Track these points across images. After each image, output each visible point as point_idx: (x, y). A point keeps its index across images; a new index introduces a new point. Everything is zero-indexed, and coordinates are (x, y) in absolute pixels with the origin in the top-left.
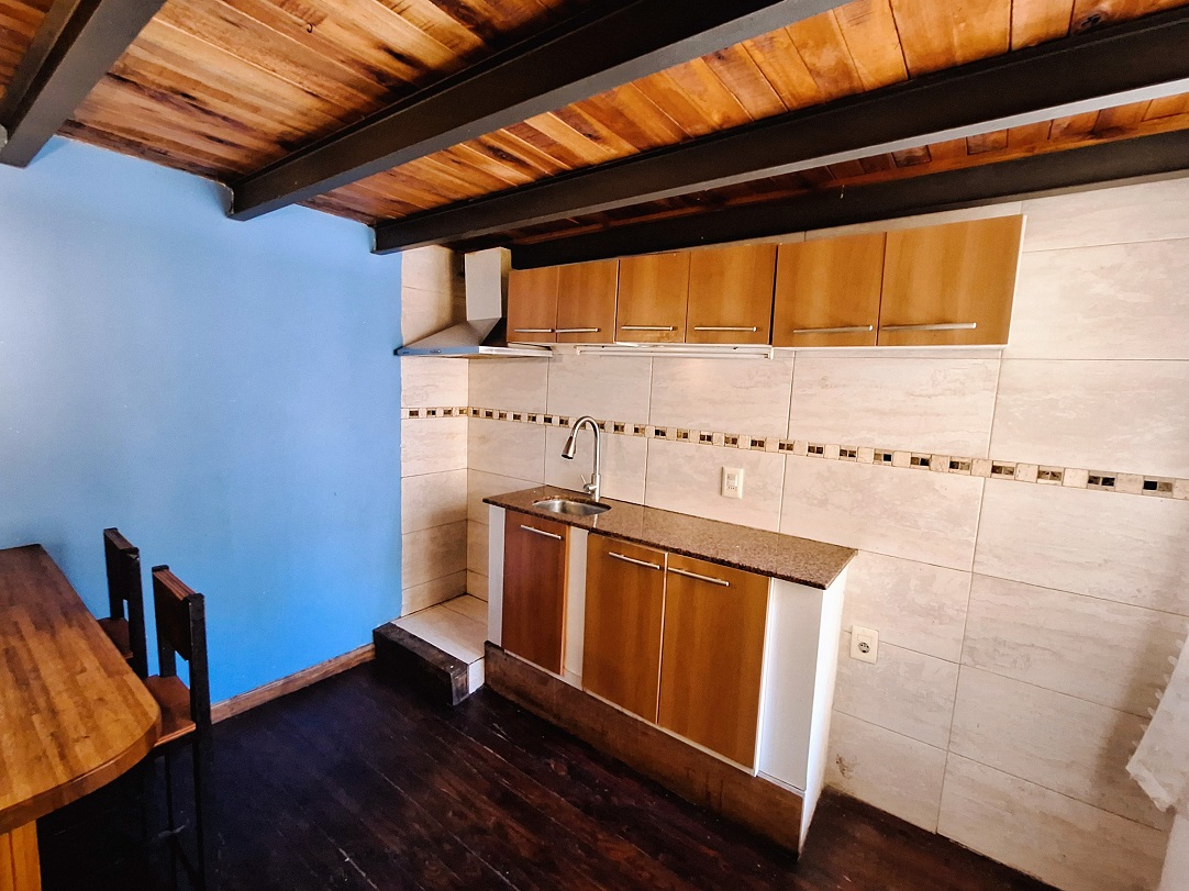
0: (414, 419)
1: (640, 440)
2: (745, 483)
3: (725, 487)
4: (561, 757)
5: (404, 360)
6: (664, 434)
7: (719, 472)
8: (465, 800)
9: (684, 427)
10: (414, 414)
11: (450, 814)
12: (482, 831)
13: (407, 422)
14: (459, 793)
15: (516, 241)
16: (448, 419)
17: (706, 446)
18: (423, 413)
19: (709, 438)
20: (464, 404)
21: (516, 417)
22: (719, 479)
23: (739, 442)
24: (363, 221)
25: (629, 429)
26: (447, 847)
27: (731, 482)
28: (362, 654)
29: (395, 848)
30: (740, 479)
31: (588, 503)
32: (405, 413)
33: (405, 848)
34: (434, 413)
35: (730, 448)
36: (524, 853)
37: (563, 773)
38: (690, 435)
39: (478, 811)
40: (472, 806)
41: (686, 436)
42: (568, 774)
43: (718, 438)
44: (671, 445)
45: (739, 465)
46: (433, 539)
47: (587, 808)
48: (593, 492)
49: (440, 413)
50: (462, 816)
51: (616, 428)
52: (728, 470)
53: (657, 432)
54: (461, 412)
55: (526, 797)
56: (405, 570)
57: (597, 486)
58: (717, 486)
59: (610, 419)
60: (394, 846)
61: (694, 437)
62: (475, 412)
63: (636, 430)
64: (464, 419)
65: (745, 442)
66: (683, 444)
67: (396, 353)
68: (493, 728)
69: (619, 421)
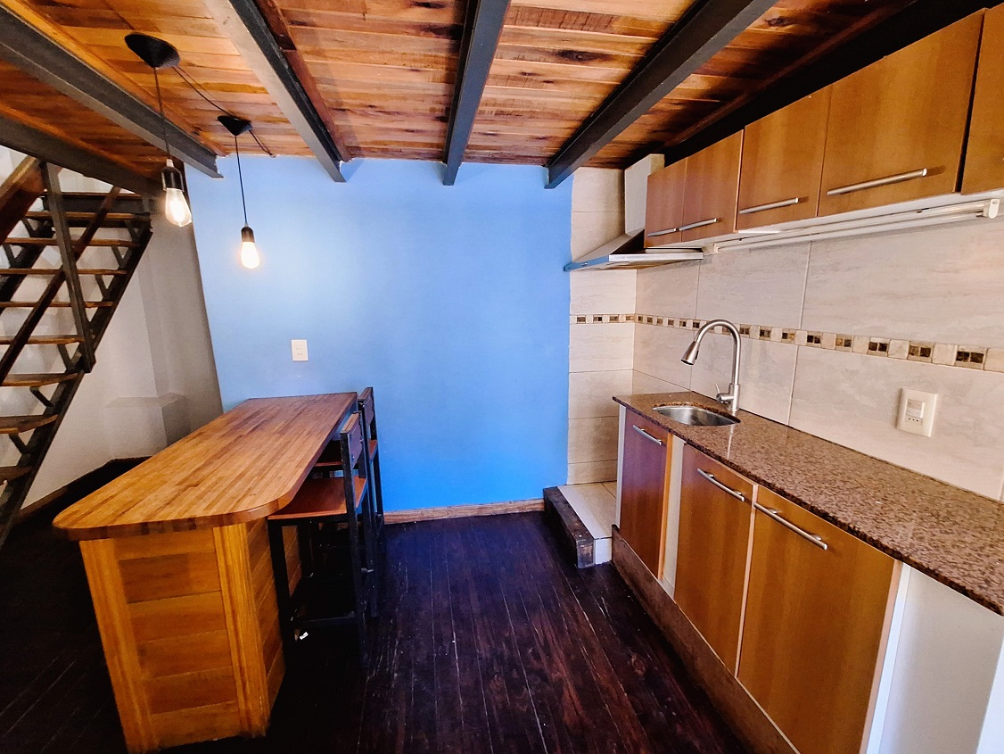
0: (582, 325)
1: (789, 348)
2: (939, 413)
3: (904, 417)
4: (646, 657)
5: (574, 275)
6: (818, 341)
7: (894, 393)
8: (546, 647)
9: (847, 332)
10: (581, 320)
11: (530, 651)
12: (545, 679)
13: (574, 326)
14: (545, 638)
15: (667, 144)
16: (614, 324)
17: (878, 358)
18: (589, 319)
19: (884, 347)
20: (632, 311)
21: (671, 323)
22: (893, 405)
23: (935, 354)
24: (537, 163)
25: (776, 334)
26: (515, 674)
27: (914, 412)
28: (534, 504)
29: (483, 652)
30: (929, 409)
31: (721, 413)
32: (573, 320)
33: (488, 656)
34: (600, 319)
35: (919, 363)
36: (566, 718)
37: (639, 672)
38: (855, 343)
39: (551, 662)
40: (549, 654)
41: (848, 344)
42: (644, 675)
43: (899, 348)
44: (827, 355)
45: (931, 387)
46: (597, 428)
47: (644, 718)
48: (730, 402)
49: (606, 319)
50: (537, 657)
51: (762, 333)
52: (909, 394)
53: (810, 339)
54: (628, 318)
55: (595, 672)
56: (570, 448)
57: (735, 397)
58: (891, 414)
59: (755, 324)
60: (483, 650)
61: (861, 345)
62: (640, 319)
63: (785, 336)
64: (631, 325)
65: (945, 354)
66: (844, 356)
67: (564, 270)
68: (600, 600)
69: (766, 325)
